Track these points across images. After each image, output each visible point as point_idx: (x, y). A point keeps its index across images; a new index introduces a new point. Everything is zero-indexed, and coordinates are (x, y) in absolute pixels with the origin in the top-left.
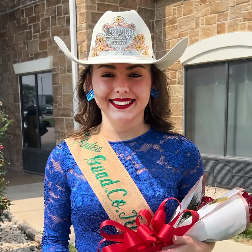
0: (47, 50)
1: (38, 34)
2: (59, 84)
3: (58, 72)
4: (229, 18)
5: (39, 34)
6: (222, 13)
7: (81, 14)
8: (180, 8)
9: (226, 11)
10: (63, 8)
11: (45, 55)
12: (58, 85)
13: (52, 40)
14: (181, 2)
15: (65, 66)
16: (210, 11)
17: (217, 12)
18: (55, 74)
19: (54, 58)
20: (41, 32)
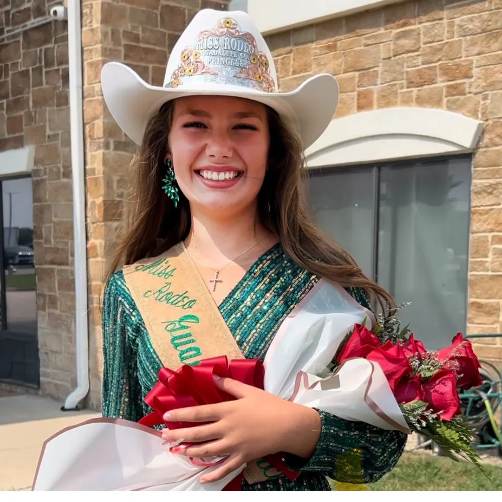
0: (23, 134)
1: (5, 101)
2: (46, 201)
3: (44, 177)
4: (379, 81)
5: (7, 101)
6: (366, 71)
7: (91, 64)
8: (286, 60)
9: (374, 67)
10: (57, 52)
11: (18, 143)
12: (45, 203)
13: (33, 114)
14: (288, 49)
15: (58, 165)
16: (343, 66)
17: (357, 69)
18: (37, 181)
19: (37, 151)
20: (11, 98)
